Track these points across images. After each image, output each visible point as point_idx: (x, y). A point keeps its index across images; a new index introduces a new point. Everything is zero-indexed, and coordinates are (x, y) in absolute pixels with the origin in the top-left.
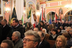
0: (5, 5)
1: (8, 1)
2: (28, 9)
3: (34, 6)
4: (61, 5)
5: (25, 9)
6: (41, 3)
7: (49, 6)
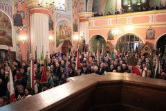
0: (18, 32)
1: (22, 25)
2: (58, 32)
3: (69, 26)
4: (111, 24)
5: (53, 33)
6: (81, 21)
7: (94, 26)
